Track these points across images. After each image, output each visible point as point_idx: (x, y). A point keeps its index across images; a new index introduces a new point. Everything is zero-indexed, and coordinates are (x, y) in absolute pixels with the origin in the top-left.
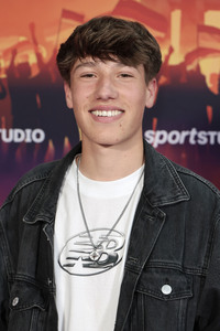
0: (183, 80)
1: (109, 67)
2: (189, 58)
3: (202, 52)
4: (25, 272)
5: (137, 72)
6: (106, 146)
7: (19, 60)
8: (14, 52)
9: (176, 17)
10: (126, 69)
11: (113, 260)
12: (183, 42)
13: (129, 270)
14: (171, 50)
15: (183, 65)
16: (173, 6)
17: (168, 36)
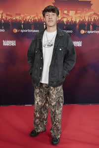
1: (51, 13)
2: (62, 18)
3: (64, 17)
4: (38, 47)
5: (55, 14)
6: (51, 27)
7: (35, 19)
8: (34, 17)
10: (54, 14)
11: (52, 45)
12: (61, 16)
13: (55, 46)
15: (61, 20)
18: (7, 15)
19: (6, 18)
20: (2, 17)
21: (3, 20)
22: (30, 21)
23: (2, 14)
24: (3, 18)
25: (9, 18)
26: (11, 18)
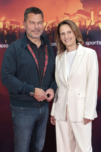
0: (94, 29)
2: (96, 23)
3: (99, 22)
7: (54, 26)
8: (53, 24)
9: (92, 13)
12: (94, 19)
14: (91, 21)
15: (94, 25)
16: (91, 10)
17: (91, 18)
18: (12, 22)
19: (11, 27)
20: (4, 26)
21: (6, 30)
22: (46, 29)
23: (5, 21)
24: (6, 27)
25: (14, 26)
26: (18, 26)
